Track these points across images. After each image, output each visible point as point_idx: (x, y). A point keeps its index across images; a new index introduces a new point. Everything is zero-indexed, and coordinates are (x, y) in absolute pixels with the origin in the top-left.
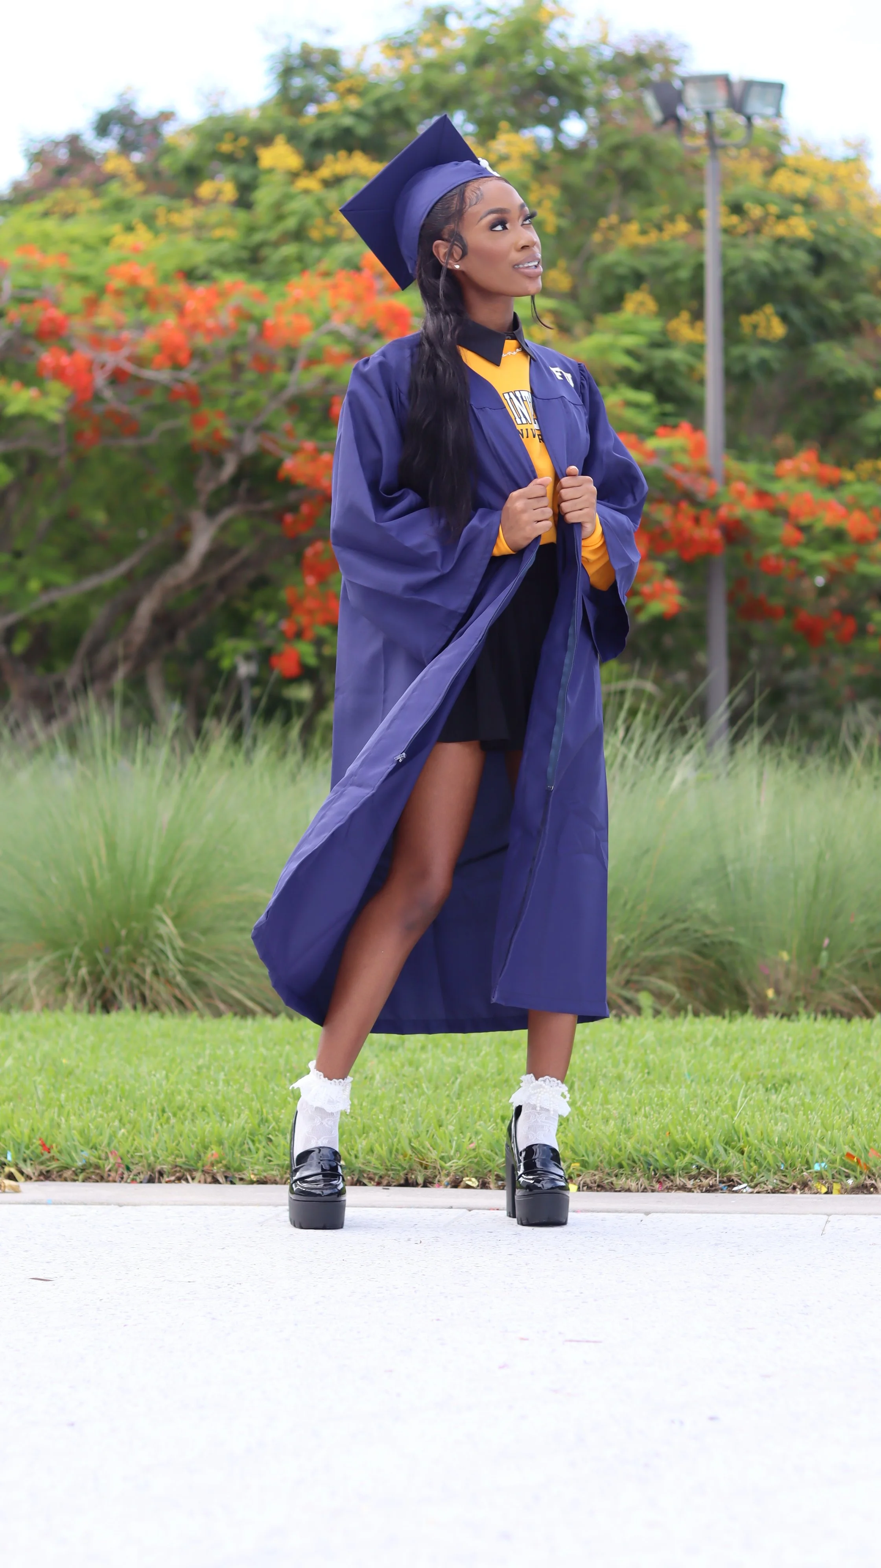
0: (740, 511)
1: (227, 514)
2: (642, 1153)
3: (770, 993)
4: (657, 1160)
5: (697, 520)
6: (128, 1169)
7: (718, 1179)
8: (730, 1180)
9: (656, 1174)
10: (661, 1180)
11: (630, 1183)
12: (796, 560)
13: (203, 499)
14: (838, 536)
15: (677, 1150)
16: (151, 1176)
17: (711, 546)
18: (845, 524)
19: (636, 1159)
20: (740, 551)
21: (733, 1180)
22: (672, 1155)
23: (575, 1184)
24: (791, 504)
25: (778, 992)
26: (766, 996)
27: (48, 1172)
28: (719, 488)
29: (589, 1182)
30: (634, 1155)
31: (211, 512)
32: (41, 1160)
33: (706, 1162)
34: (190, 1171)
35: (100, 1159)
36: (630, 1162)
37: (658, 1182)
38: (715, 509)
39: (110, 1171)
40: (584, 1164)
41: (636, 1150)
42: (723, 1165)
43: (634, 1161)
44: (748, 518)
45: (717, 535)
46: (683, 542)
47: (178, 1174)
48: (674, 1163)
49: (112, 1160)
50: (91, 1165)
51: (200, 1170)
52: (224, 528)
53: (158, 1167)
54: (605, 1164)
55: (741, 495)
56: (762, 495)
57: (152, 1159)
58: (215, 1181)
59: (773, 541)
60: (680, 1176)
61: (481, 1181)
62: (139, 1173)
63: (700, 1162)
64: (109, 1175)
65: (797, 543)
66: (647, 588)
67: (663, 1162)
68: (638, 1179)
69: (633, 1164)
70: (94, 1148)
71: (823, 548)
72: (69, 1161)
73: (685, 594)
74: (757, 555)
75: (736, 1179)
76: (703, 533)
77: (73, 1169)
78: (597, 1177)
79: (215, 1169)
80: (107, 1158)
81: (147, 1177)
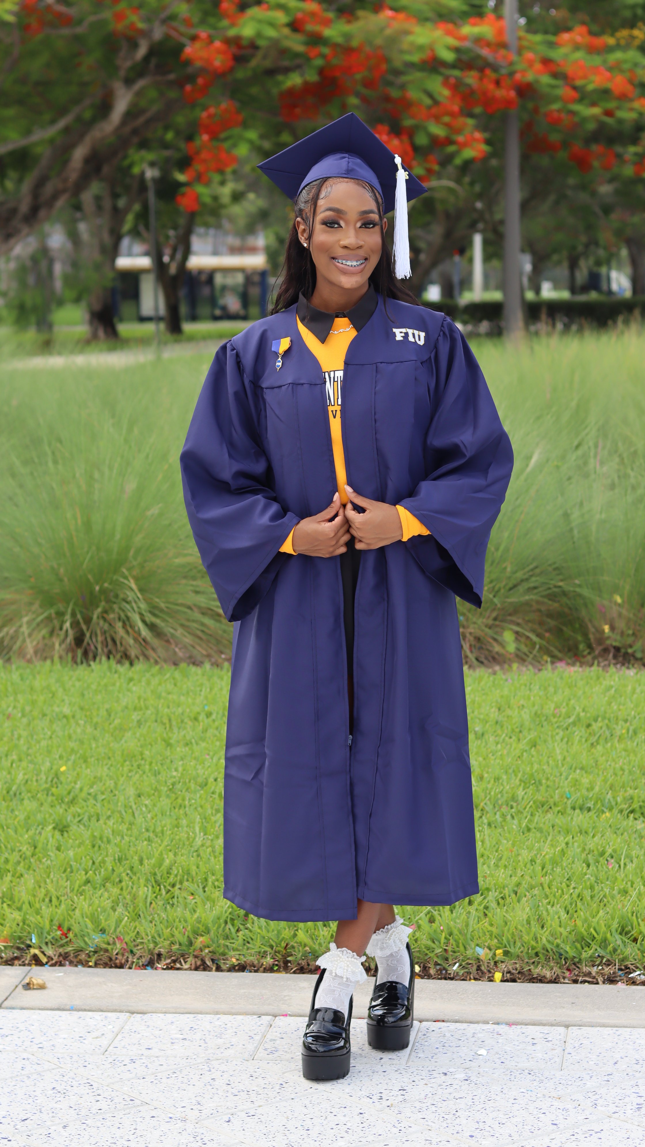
0: (530, 77)
1: (140, 84)
2: (555, 944)
3: (607, 628)
4: (567, 952)
5: (497, 83)
6: (132, 952)
7: (617, 967)
8: (627, 968)
9: (566, 963)
10: (571, 968)
11: (545, 972)
12: (573, 113)
13: (122, 73)
14: (605, 93)
15: (584, 942)
16: (151, 958)
17: (509, 103)
18: (609, 85)
19: (549, 950)
20: (530, 105)
21: (629, 968)
22: (579, 946)
23: (500, 972)
24: (568, 69)
25: (612, 628)
26: (603, 631)
27: (66, 953)
28: (515, 58)
29: (511, 970)
30: (549, 947)
31: (128, 82)
32: (60, 943)
33: (607, 953)
34: (183, 955)
35: (109, 944)
36: (545, 952)
37: (568, 970)
38: (512, 74)
39: (117, 954)
40: (506, 953)
41: (549, 941)
42: (621, 956)
43: (547, 951)
44: (537, 82)
45: (513, 94)
46: (487, 101)
47: (173, 958)
48: (581, 954)
49: (119, 946)
50: (101, 949)
51: (191, 955)
52: (139, 94)
53: (156, 951)
54: (524, 954)
55: (531, 63)
56: (546, 62)
57: (151, 946)
58: (205, 968)
59: (556, 99)
60: (586, 965)
61: (422, 965)
62: (141, 956)
63: (602, 953)
64: (116, 959)
65: (573, 101)
66: (461, 138)
67: (571, 953)
68: (552, 969)
69: (547, 953)
70: (103, 931)
71: (594, 104)
72: (83, 945)
73: (488, 142)
74: (543, 110)
75: (632, 967)
76: (500, 93)
77: (87, 952)
78: (518, 966)
79: (203, 953)
80: (114, 943)
81: (148, 959)
